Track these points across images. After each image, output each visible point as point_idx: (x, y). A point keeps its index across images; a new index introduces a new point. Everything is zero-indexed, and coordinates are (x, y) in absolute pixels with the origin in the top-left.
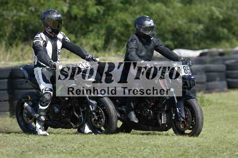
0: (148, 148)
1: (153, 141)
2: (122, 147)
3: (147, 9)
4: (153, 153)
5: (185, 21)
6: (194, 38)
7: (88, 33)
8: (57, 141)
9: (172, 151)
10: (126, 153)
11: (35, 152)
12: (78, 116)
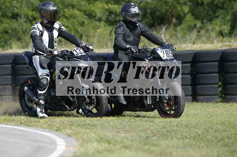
8: (182, 127)
11: (160, 137)
12: (72, 99)
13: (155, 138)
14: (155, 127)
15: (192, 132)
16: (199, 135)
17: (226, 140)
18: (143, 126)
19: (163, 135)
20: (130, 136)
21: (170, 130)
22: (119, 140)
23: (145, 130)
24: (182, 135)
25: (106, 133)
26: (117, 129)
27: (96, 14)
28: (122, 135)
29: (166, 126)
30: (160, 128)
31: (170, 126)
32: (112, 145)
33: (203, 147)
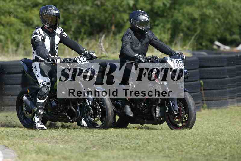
0: (213, 144)
1: (218, 137)
2: (187, 143)
4: (218, 150)
7: (154, 27)
8: (122, 137)
9: (238, 148)
10: (191, 149)
11: (99, 148)
12: (74, 110)
13: (94, 149)
14: (95, 137)
15: (133, 142)
16: (140, 146)
17: (167, 151)
18: (82, 136)
19: (103, 146)
20: (69, 146)
21: (110, 141)
22: (59, 151)
23: (85, 141)
24: (123, 146)
25: (45, 144)
26: (55, 140)
27: (33, 22)
28: (61, 146)
29: (106, 136)
30: (100, 139)
31: (110, 137)
32: (50, 157)
33: (144, 158)
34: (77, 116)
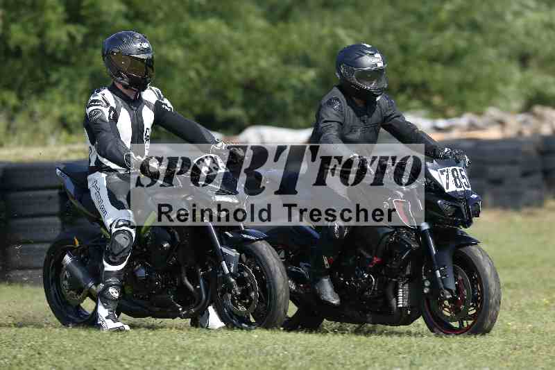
0: (190, 358)
3: (187, 33)
5: (273, 60)
6: (295, 101)
9: (247, 366)
12: (191, 287)
16: (20, 363)
34: (196, 302)
